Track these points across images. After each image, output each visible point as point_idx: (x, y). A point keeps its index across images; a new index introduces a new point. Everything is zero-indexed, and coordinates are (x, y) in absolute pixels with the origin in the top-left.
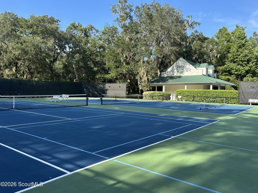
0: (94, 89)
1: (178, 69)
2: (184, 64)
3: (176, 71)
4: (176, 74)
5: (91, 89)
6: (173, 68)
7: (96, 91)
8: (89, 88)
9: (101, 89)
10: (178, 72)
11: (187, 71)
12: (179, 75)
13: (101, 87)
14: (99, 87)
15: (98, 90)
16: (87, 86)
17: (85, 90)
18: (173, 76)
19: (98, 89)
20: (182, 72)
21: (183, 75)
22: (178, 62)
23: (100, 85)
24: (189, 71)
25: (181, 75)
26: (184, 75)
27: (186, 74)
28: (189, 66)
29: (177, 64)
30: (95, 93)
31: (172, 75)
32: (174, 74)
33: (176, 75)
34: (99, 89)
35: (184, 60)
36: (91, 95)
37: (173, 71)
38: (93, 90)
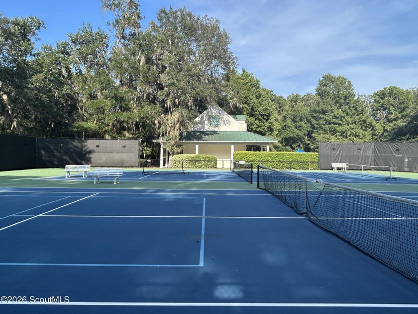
0: (62, 151)
1: (211, 120)
2: (220, 114)
3: (206, 122)
4: (207, 128)
5: (56, 149)
6: (202, 118)
7: (66, 154)
8: (52, 147)
9: (76, 149)
10: (211, 124)
11: (225, 124)
12: (212, 129)
13: (76, 147)
14: (72, 146)
15: (71, 152)
16: (47, 144)
17: (43, 152)
18: (202, 130)
19: (72, 150)
20: (217, 125)
21: (218, 130)
22: (211, 110)
23: (74, 143)
24: (227, 125)
25: (216, 130)
26: (221, 130)
27: (222, 128)
28: (226, 117)
29: (208, 112)
30: (65, 157)
31: (200, 128)
32: (204, 128)
33: (208, 130)
34: (74, 150)
35: (219, 107)
36: (56, 163)
37: (202, 122)
38: (60, 152)
